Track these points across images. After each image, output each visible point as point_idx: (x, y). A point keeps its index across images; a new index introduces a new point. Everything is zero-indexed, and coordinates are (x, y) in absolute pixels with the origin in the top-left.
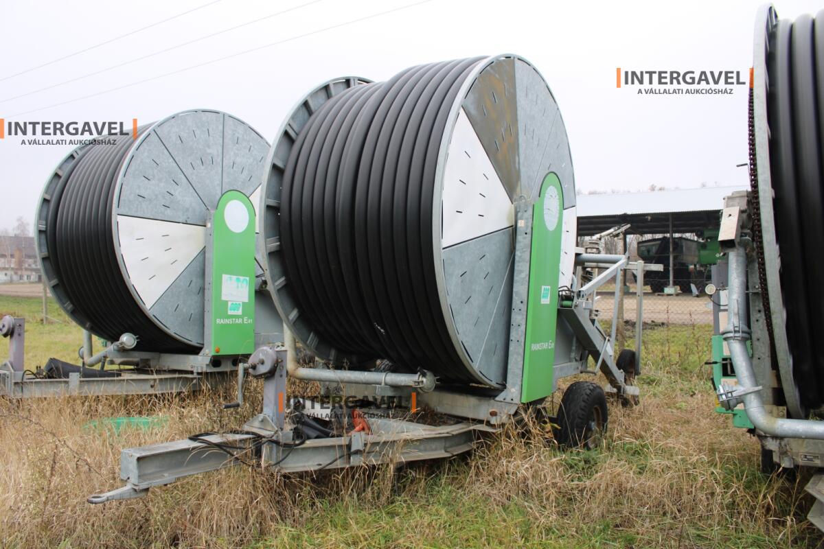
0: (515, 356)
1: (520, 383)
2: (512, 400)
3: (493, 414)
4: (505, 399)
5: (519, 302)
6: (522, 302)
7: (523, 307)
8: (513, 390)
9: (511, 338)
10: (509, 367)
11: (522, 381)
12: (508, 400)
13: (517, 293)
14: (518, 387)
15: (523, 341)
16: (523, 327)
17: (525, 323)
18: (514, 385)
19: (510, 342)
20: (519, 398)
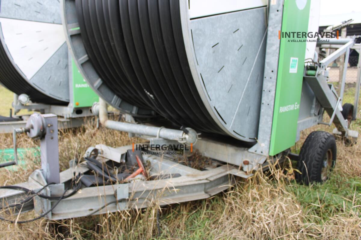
0: (266, 117)
1: (269, 140)
2: (262, 152)
3: (246, 163)
4: (256, 151)
5: (270, 71)
6: (272, 71)
7: (274, 76)
8: (263, 145)
9: (263, 101)
10: (260, 126)
11: (270, 138)
12: (259, 152)
13: (268, 63)
14: (267, 143)
15: (273, 104)
16: (273, 93)
17: (274, 89)
18: (264, 141)
19: (262, 105)
20: (267, 152)
